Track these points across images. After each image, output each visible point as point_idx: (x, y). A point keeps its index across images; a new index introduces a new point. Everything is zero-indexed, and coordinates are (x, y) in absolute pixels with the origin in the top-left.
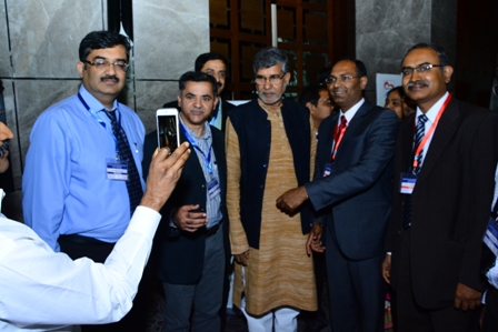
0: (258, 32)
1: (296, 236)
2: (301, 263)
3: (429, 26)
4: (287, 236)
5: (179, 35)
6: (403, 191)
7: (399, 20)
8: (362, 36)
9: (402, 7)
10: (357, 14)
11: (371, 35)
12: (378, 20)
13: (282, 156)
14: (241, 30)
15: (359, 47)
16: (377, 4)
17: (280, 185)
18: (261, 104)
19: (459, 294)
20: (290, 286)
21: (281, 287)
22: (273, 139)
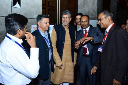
0: (53, 7)
2: (71, 70)
3: (96, 8)
4: (68, 62)
5: (33, 6)
9: (90, 3)
10: (78, 4)
11: (82, 9)
12: (84, 5)
13: (68, 40)
14: (49, 6)
16: (84, 1)
17: (67, 48)
18: (63, 25)
20: (67, 76)
21: (64, 77)
22: (66, 35)
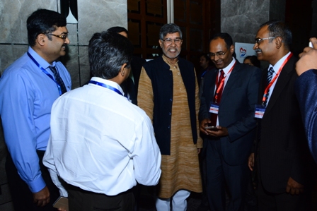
0: (158, 16)
1: (189, 145)
2: (192, 163)
4: (183, 145)
6: (256, 116)
7: (249, 8)
8: (225, 19)
11: (231, 18)
12: (235, 8)
13: (180, 94)
14: (147, 14)
15: (222, 26)
17: (179, 113)
18: (165, 59)
19: (289, 184)
20: (185, 177)
21: (179, 177)
22: (174, 83)
